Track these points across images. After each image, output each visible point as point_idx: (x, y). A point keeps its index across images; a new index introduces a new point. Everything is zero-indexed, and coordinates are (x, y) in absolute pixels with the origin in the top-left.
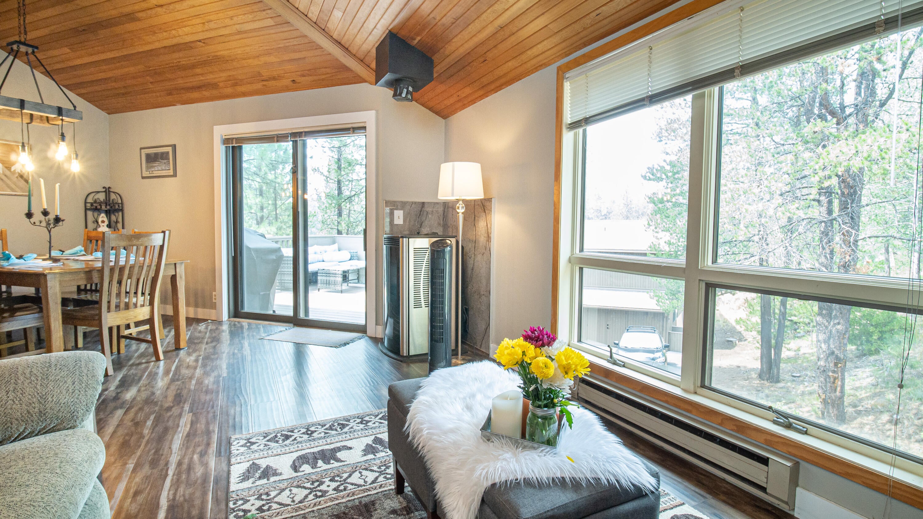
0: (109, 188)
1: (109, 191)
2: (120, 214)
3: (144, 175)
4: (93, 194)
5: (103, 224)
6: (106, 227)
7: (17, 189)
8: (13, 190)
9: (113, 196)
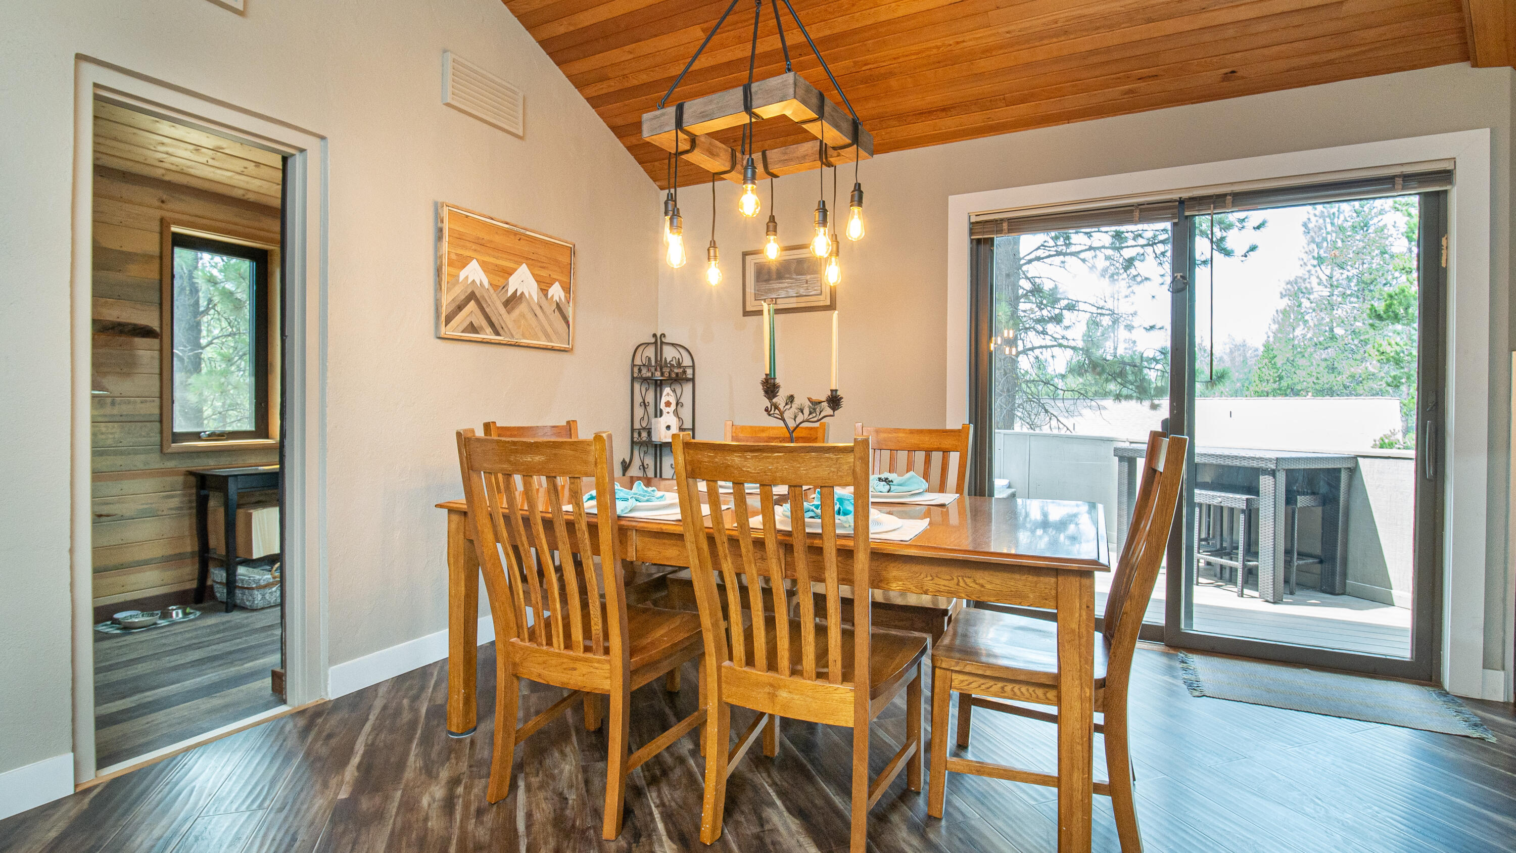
0: (663, 335)
1: (662, 343)
2: (688, 387)
3: (748, 309)
4: (643, 347)
5: (668, 409)
6: (672, 413)
7: (554, 337)
8: (548, 337)
9: (669, 354)
